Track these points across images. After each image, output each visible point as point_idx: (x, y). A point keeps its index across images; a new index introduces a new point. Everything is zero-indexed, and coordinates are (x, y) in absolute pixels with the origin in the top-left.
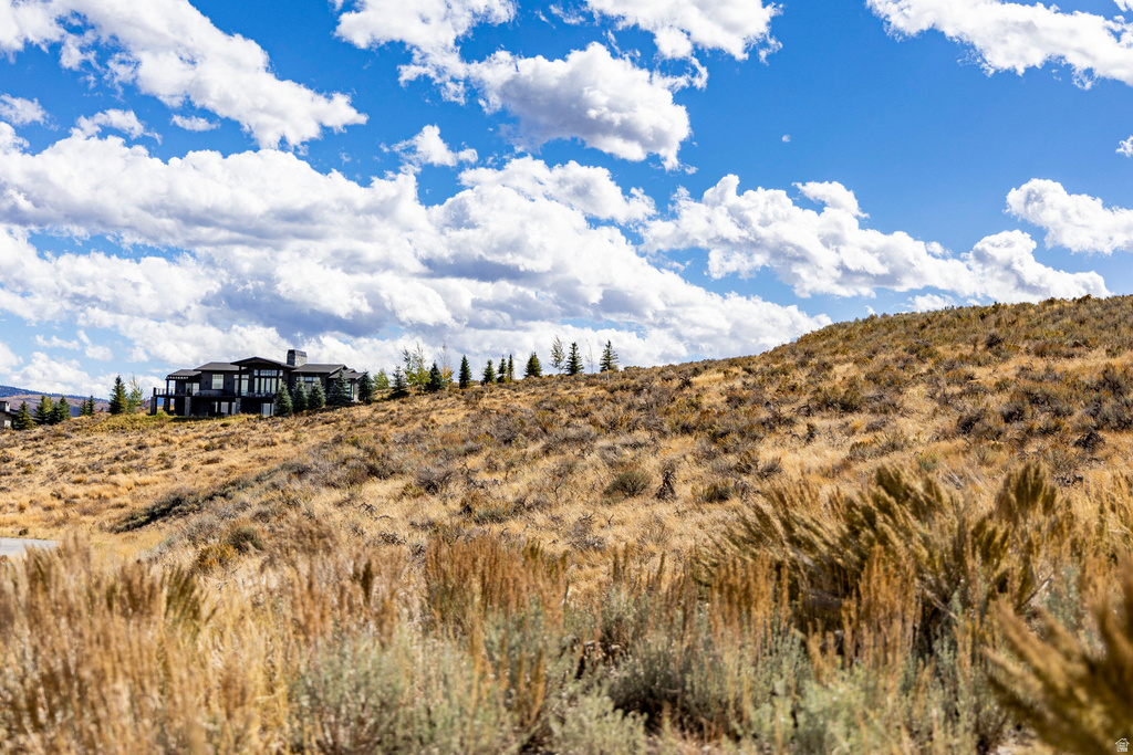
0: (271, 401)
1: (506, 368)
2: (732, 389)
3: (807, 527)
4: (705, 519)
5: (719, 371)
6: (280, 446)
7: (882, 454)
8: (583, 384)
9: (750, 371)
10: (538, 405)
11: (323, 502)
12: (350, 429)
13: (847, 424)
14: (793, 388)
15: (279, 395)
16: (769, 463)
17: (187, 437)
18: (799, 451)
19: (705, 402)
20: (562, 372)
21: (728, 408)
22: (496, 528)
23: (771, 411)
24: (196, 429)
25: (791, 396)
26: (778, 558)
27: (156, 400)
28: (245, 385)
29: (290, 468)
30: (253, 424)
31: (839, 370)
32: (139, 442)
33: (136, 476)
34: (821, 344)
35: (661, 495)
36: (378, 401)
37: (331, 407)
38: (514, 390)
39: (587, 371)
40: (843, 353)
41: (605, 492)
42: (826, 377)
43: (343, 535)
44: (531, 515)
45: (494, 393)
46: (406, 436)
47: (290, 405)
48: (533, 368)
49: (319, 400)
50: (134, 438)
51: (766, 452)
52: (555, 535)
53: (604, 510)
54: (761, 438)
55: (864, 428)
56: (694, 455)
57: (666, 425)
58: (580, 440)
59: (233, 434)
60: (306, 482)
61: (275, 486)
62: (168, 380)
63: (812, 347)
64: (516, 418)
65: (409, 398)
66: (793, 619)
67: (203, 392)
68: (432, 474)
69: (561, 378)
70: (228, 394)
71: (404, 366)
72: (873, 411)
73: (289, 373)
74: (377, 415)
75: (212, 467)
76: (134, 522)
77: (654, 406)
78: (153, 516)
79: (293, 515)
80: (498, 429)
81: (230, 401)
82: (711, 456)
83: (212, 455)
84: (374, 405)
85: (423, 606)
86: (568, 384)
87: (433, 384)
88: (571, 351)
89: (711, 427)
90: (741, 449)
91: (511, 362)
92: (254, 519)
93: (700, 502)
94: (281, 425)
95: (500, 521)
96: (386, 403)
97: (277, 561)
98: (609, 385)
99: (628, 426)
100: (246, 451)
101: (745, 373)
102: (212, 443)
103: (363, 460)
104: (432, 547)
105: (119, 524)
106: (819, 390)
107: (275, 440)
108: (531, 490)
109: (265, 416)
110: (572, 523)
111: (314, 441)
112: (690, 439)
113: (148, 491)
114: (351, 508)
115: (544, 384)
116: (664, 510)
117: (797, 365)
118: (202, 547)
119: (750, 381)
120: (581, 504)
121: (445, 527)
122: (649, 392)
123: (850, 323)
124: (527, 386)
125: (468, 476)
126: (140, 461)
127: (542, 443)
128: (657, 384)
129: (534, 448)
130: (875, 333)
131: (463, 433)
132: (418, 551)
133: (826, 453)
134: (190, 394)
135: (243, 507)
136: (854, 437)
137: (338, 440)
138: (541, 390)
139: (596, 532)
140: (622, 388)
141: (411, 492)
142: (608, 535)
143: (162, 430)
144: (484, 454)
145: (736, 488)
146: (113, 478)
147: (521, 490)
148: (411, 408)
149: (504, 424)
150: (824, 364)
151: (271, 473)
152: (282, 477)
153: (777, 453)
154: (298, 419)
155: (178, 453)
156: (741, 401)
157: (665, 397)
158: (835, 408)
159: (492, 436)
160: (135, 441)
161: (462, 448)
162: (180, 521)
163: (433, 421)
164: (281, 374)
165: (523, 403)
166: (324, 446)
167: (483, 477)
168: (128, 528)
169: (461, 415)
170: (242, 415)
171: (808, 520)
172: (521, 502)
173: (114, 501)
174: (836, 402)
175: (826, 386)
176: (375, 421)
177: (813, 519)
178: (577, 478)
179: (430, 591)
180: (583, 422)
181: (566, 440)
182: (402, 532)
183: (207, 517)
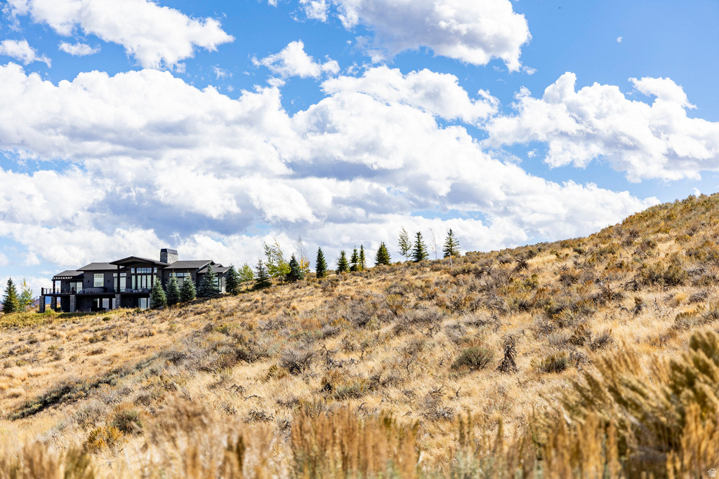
0: (146, 296)
1: (358, 257)
2: (565, 269)
3: (634, 389)
4: (544, 388)
5: (552, 253)
6: (157, 336)
7: (705, 322)
8: (428, 269)
9: (580, 252)
10: (388, 290)
11: (198, 384)
12: (219, 318)
13: (671, 296)
14: (621, 266)
15: (154, 290)
16: (601, 335)
17: (73, 331)
18: (628, 322)
19: (541, 281)
20: (410, 259)
21: (561, 286)
22: (354, 403)
23: (601, 287)
24: (81, 324)
25: (620, 273)
26: (608, 418)
27: (44, 299)
28: (123, 282)
29: (167, 356)
30: (131, 317)
31: (663, 248)
32: (30, 338)
33: (30, 369)
34: (645, 224)
35: (503, 368)
36: (243, 292)
37: (202, 299)
38: (367, 277)
39: (431, 258)
40: (666, 232)
41: (452, 367)
42: (650, 255)
43: (217, 415)
44: (386, 391)
45: (348, 281)
46: (270, 322)
47: (165, 298)
48: (382, 257)
49: (190, 293)
50: (26, 334)
51: (597, 325)
52: (408, 407)
53: (452, 383)
54: (593, 313)
55: (687, 299)
56: (532, 329)
57: (506, 304)
58: (428, 320)
59: (114, 327)
60: (182, 367)
61: (153, 372)
62: (54, 281)
63: (637, 227)
64: (368, 302)
65: (272, 288)
66: (623, 473)
67: (86, 290)
68: (295, 356)
69: (409, 265)
70: (108, 292)
71: (265, 260)
72: (695, 284)
73: (162, 269)
74: (243, 305)
75: (97, 357)
76: (29, 409)
77: (494, 287)
78: (45, 404)
79: (170, 397)
80: (354, 313)
81: (111, 297)
82: (547, 330)
83: (96, 346)
84: (240, 296)
85: (291, 473)
86: (415, 270)
87: (292, 275)
88: (416, 239)
89: (547, 303)
90: (575, 323)
91: (362, 252)
92: (136, 403)
93: (538, 373)
94: (157, 317)
95: (358, 396)
96: (250, 293)
97: (159, 437)
98: (452, 270)
99: (471, 305)
100: (127, 342)
101: (576, 254)
102: (95, 336)
103: (231, 346)
104: (297, 423)
105: (15, 412)
106: (644, 266)
107: (153, 331)
108: (384, 368)
109: (142, 309)
110: (423, 395)
111: (188, 330)
112: (527, 315)
113: (40, 381)
114: (223, 389)
115: (393, 270)
116: (506, 380)
117: (623, 245)
118: (90, 430)
119: (581, 260)
120: (431, 379)
121: (307, 403)
122: (489, 274)
123: (670, 203)
124: (377, 273)
125: (328, 358)
126: (32, 354)
127: (393, 324)
128: (496, 266)
129: (387, 329)
130: (694, 212)
131: (321, 317)
132: (285, 426)
133: (654, 323)
134: (74, 292)
135: (126, 392)
136: (678, 308)
137: (209, 329)
138: (390, 276)
139: (446, 403)
140: (464, 272)
141: (276, 373)
142: (457, 407)
143: (50, 326)
144: (342, 336)
145: (571, 360)
146: (9, 371)
147: (376, 368)
148: (274, 297)
149: (359, 308)
150: (649, 243)
151: (149, 361)
152: (159, 364)
153: (608, 325)
154: (173, 311)
155: (65, 346)
156: (574, 279)
157: (504, 279)
158: (660, 283)
159: (348, 320)
160: (26, 337)
161: (321, 332)
162: (70, 407)
163: (294, 309)
164: (155, 271)
165: (375, 289)
166: (196, 334)
167: (341, 357)
168: (23, 416)
169: (320, 301)
170: (121, 309)
171: (634, 383)
172: (376, 379)
173: (9, 392)
174: (661, 277)
175: (650, 262)
176: (242, 310)
177: (639, 382)
178: (426, 355)
179: (296, 459)
180: (430, 303)
181: (415, 321)
182: (270, 411)
183: (93, 402)
